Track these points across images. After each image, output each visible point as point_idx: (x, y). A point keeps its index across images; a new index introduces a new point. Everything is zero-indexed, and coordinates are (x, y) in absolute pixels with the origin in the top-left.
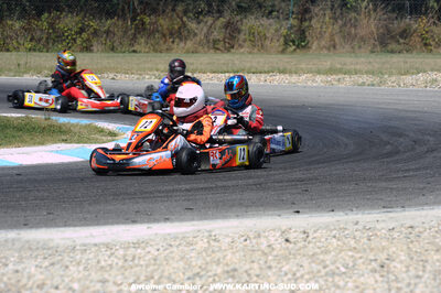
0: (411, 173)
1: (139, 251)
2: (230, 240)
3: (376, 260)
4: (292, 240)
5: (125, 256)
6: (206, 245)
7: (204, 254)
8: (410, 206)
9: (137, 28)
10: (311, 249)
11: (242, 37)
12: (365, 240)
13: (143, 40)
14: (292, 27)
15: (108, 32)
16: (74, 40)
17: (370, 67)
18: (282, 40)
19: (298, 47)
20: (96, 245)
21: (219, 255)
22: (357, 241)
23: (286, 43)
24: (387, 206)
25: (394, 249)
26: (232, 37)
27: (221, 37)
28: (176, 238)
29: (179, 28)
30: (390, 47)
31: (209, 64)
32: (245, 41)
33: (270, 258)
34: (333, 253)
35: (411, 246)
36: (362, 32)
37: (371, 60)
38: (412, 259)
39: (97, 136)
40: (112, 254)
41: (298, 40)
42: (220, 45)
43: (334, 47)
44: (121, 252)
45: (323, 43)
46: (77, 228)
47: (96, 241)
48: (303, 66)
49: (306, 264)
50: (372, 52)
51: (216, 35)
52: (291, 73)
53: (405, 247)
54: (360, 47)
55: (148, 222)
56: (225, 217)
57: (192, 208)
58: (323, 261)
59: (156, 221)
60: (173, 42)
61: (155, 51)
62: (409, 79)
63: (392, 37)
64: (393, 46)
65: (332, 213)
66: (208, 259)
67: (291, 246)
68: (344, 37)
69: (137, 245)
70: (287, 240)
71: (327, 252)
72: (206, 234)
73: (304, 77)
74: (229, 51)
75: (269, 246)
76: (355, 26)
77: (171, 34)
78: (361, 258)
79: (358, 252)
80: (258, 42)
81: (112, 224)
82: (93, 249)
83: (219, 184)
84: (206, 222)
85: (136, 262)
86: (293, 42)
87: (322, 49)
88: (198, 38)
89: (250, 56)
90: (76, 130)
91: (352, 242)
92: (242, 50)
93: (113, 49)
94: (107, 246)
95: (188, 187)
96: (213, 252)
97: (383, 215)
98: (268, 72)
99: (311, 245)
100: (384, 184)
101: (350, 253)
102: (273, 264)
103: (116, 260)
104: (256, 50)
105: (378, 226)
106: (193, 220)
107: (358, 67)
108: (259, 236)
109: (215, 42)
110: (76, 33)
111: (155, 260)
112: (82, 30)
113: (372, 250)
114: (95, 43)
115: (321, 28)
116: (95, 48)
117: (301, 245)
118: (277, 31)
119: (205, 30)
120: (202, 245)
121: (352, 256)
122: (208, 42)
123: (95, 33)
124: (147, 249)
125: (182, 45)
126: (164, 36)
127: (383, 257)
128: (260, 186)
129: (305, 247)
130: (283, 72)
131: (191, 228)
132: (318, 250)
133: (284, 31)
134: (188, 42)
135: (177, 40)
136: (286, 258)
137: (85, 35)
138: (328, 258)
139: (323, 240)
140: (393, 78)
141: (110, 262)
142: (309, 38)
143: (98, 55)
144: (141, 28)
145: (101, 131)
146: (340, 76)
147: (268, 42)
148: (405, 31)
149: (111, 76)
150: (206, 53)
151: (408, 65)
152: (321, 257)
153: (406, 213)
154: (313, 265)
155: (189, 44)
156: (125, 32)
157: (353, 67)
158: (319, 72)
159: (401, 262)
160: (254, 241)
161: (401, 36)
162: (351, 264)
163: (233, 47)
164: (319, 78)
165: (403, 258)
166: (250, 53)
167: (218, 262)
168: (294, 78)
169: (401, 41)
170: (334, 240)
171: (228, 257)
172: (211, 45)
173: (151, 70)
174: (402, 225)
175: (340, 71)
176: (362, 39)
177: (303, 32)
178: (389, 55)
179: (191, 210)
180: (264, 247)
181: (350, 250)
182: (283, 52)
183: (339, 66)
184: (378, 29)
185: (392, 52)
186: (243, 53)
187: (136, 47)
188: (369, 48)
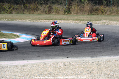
0: (98, 47)
1: (25, 68)
2: (50, 65)
3: (89, 71)
4: (66, 65)
5: (21, 69)
6: (43, 66)
7: (43, 68)
8: (98, 56)
9: (25, 7)
10: (71, 67)
11: (53, 10)
12: (86, 65)
13: (26, 11)
14: (67, 8)
15: (17, 8)
16: (8, 10)
17: (88, 19)
18: (64, 11)
19: (68, 13)
20: (13, 66)
21: (47, 69)
22: (84, 65)
23: (65, 12)
24: (92, 56)
25: (94, 68)
26: (50, 10)
27: (47, 10)
28: (35, 64)
29: (36, 8)
30: (93, 13)
31: (44, 17)
32: (54, 11)
33: (60, 70)
34: (77, 69)
35: (98, 67)
36: (85, 9)
37: (88, 17)
38: (98, 70)
39: (14, 37)
40: (18, 68)
41: (68, 11)
43: (78, 13)
44: (20, 68)
45: (75, 12)
46: (8, 61)
47: (13, 65)
48: (69, 18)
49: (70, 71)
50: (88, 15)
51: (46, 10)
52: (66, 20)
53: (96, 67)
54: (85, 13)
55: (28, 60)
56: (48, 59)
57: (39, 56)
58: (75, 71)
59: (30, 59)
60: (34, 11)
61: (30, 14)
62: (98, 22)
63: (94, 11)
64: (94, 13)
65: (77, 58)
66: (44, 70)
67: (66, 66)
68: (80, 10)
69: (24, 66)
70: (65, 65)
71: (75, 68)
72: (43, 63)
73: (69, 21)
74: (49, 14)
75: (60, 66)
76: (84, 8)
77: (34, 9)
78: (85, 70)
79: (84, 68)
80: (57, 12)
81: (18, 60)
82: (13, 67)
83: (47, 50)
84: (43, 60)
85: (24, 70)
86: (67, 12)
87: (74, 14)
88: (41, 10)
89: (55, 15)
90: (8, 35)
91: (82, 66)
93: (18, 13)
94: (16, 66)
95: (38, 50)
96: (45, 68)
97: (91, 58)
99: (71, 66)
100: (91, 50)
101: (82, 69)
102: (61, 71)
103: (19, 70)
104: (57, 14)
105: (90, 61)
106: (40, 59)
107: (84, 19)
108: (57, 64)
109: (46, 11)
110: (8, 9)
111: (29, 70)
112: (10, 8)
113: (88, 68)
114: (13, 11)
115: (74, 8)
116: (13, 13)
117: (69, 66)
118: (62, 9)
119: (43, 8)
120: (42, 66)
121: (82, 70)
123: (13, 9)
124: (27, 67)
125: (37, 12)
126: (32, 10)
127: (90, 70)
128: (58, 50)
129: (70, 67)
130: (64, 20)
131: (39, 62)
132: (73, 68)
133: (64, 9)
135: (35, 11)
136: (65, 70)
137: (10, 9)
138: (76, 70)
139: (75, 65)
140: (94, 22)
141: (17, 71)
142: (71, 11)
143: (14, 14)
144: (26, 8)
145: (15, 35)
146: (79, 21)
147: (60, 12)
148: (97, 9)
149: (18, 20)
150: (43, 14)
151: (97, 18)
152: (74, 69)
153: (97, 58)
154: (72, 72)
155: (39, 12)
156: (22, 9)
157: (83, 19)
158: (74, 20)
159: (96, 71)
160: (56, 65)
161: (96, 11)
162: (82, 72)
163: (50, 13)
164: (74, 22)
165: (96, 70)
166: (55, 14)
167: (46, 71)
168: (67, 21)
169: (96, 12)
170: (78, 65)
171: (49, 70)
172: (45, 12)
173: (28, 19)
174: (96, 61)
175: (79, 20)
176: (86, 11)
177: (69, 9)
178: (93, 16)
179: (39, 57)
180: (59, 67)
181: (82, 68)
182: (64, 14)
183: (79, 18)
184: (90, 9)
185: (93, 15)
186: (53, 15)
187: (24, 13)
188: (87, 14)
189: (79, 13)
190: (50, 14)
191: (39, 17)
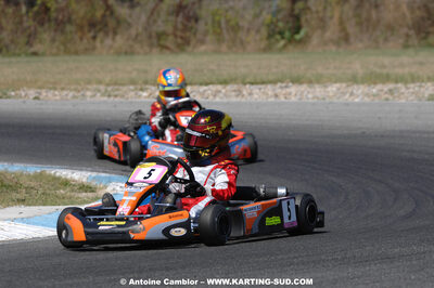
11: (201, 26)
13: (47, 36)
14: (279, 11)
18: (264, 32)
19: (291, 41)
23: (270, 36)
26: (187, 29)
27: (169, 29)
29: (104, 16)
30: (432, 39)
32: (206, 33)
42: (170, 41)
43: (347, 39)
45: (328, 34)
50: (406, 46)
51: (160, 26)
54: (386, 40)
60: (94, 38)
73: (333, 88)
74: (182, 49)
76: (377, 7)
77: (92, 25)
86: (281, 33)
87: (325, 44)
88: (133, 32)
92: (203, 48)
98: (274, 82)
104: (224, 47)
109: (160, 36)
115: (324, 10)
119: (144, 18)
122: (150, 37)
125: (108, 41)
126: (81, 28)
130: (297, 81)
133: (266, 17)
134: (118, 38)
135: (100, 35)
142: (306, 28)
145: (66, 183)
147: (241, 34)
149: (32, 93)
150: (146, 54)
155: (120, 40)
156: (19, 24)
158: (354, 80)
163: (187, 42)
168: (318, 90)
172: (155, 41)
173: (89, 83)
177: (297, 18)
182: (268, 49)
184: (412, 11)
186: (205, 53)
187: (37, 47)
188: (401, 41)
189: (352, 40)
190: (189, 49)
191: (146, 72)
